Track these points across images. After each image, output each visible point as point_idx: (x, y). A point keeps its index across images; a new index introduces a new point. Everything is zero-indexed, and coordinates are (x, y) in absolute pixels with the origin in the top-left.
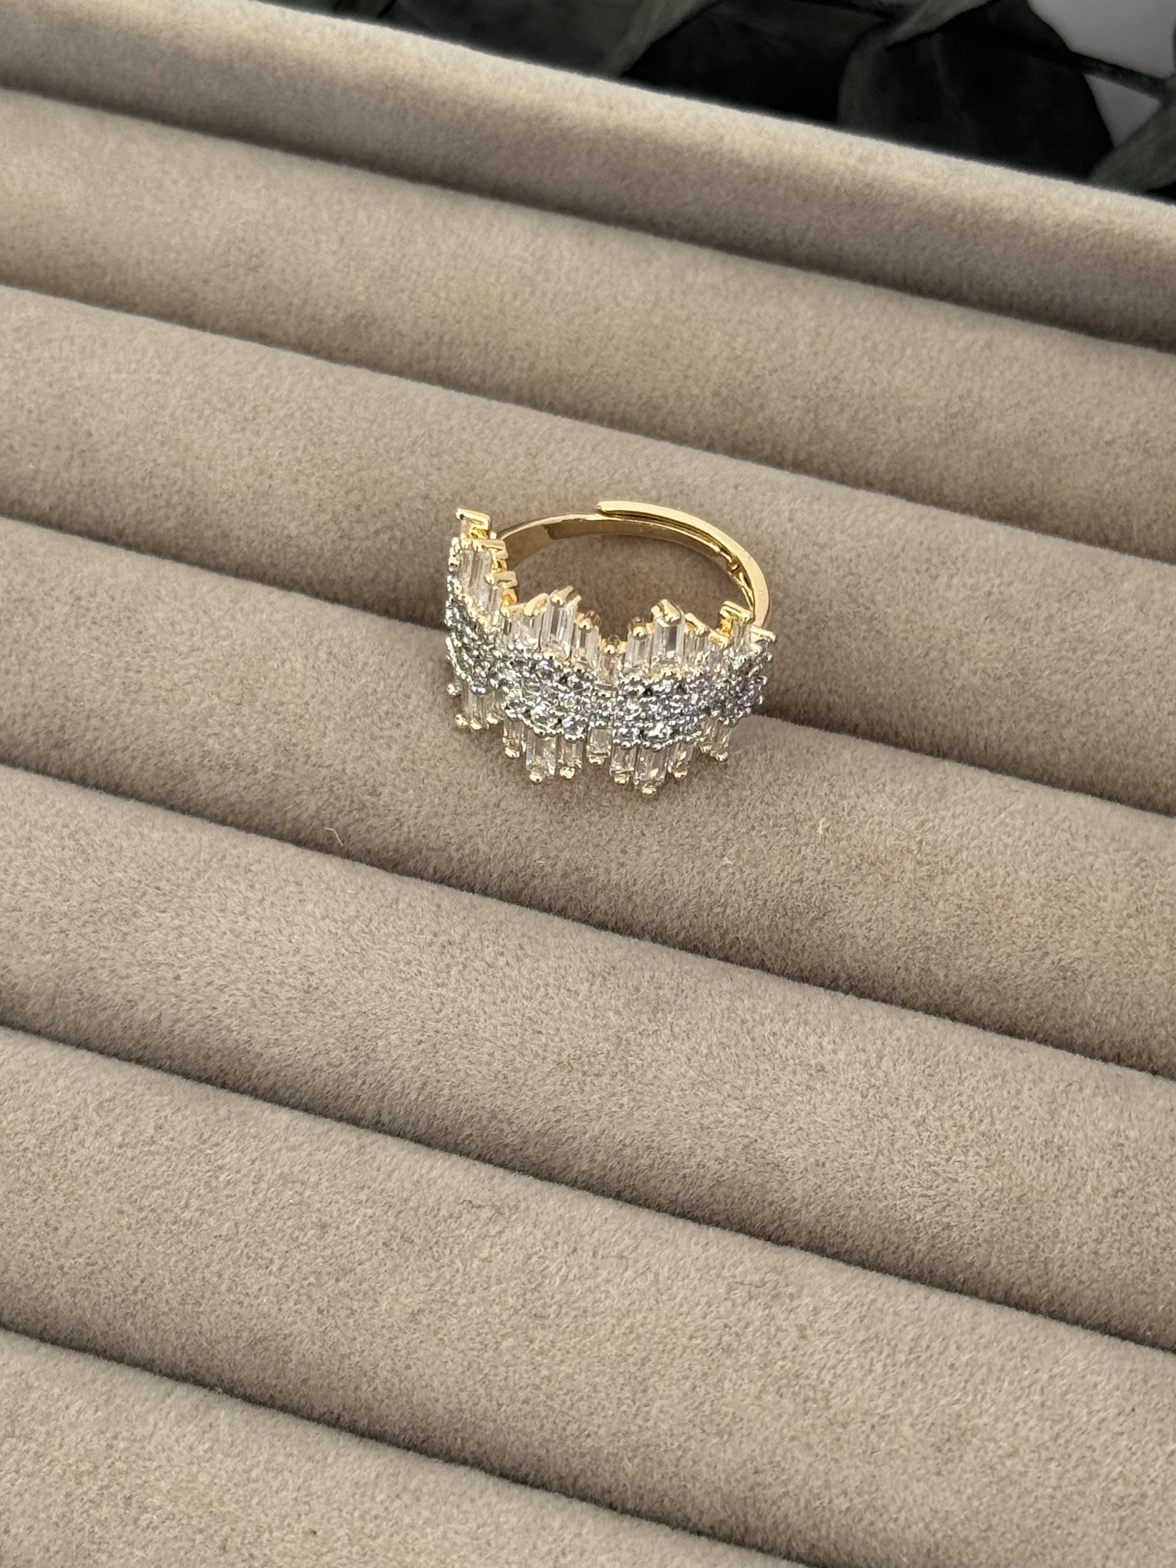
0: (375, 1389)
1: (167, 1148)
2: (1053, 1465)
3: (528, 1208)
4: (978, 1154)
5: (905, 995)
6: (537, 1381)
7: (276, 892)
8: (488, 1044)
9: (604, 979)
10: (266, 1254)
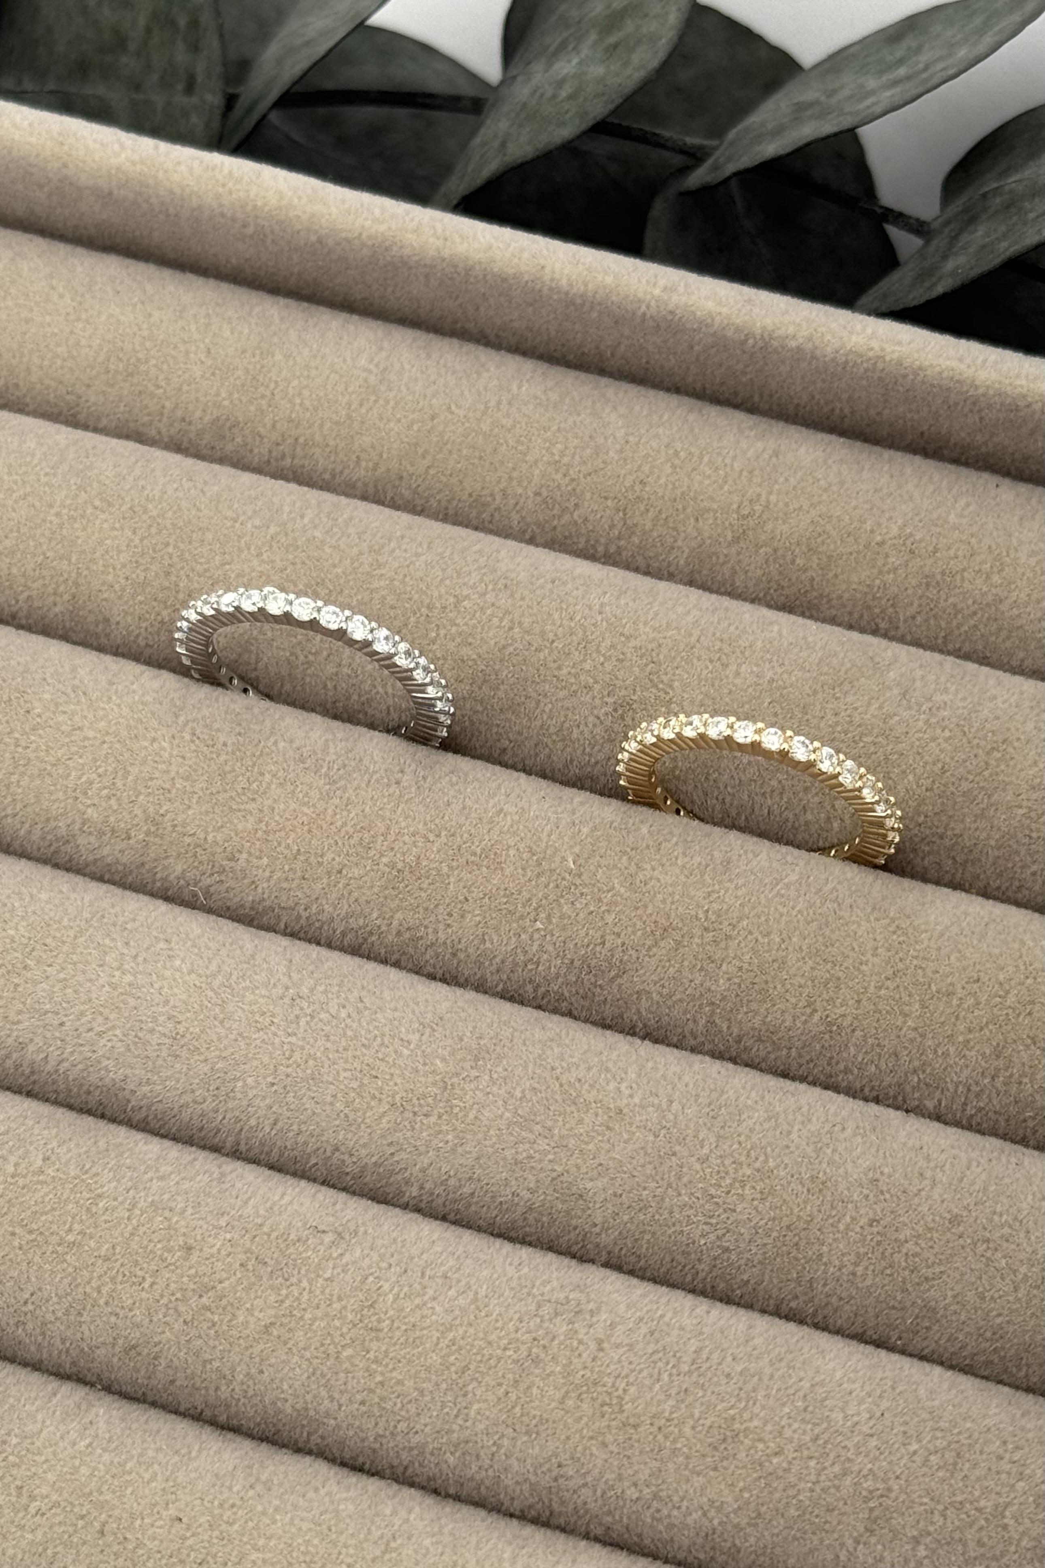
0: (233, 1390)
1: (53, 1177)
2: (812, 1463)
3: (366, 1232)
4: (754, 1188)
5: (693, 1042)
6: (373, 1386)
7: (148, 948)
8: (332, 1086)
9: (434, 1030)
10: (139, 1273)
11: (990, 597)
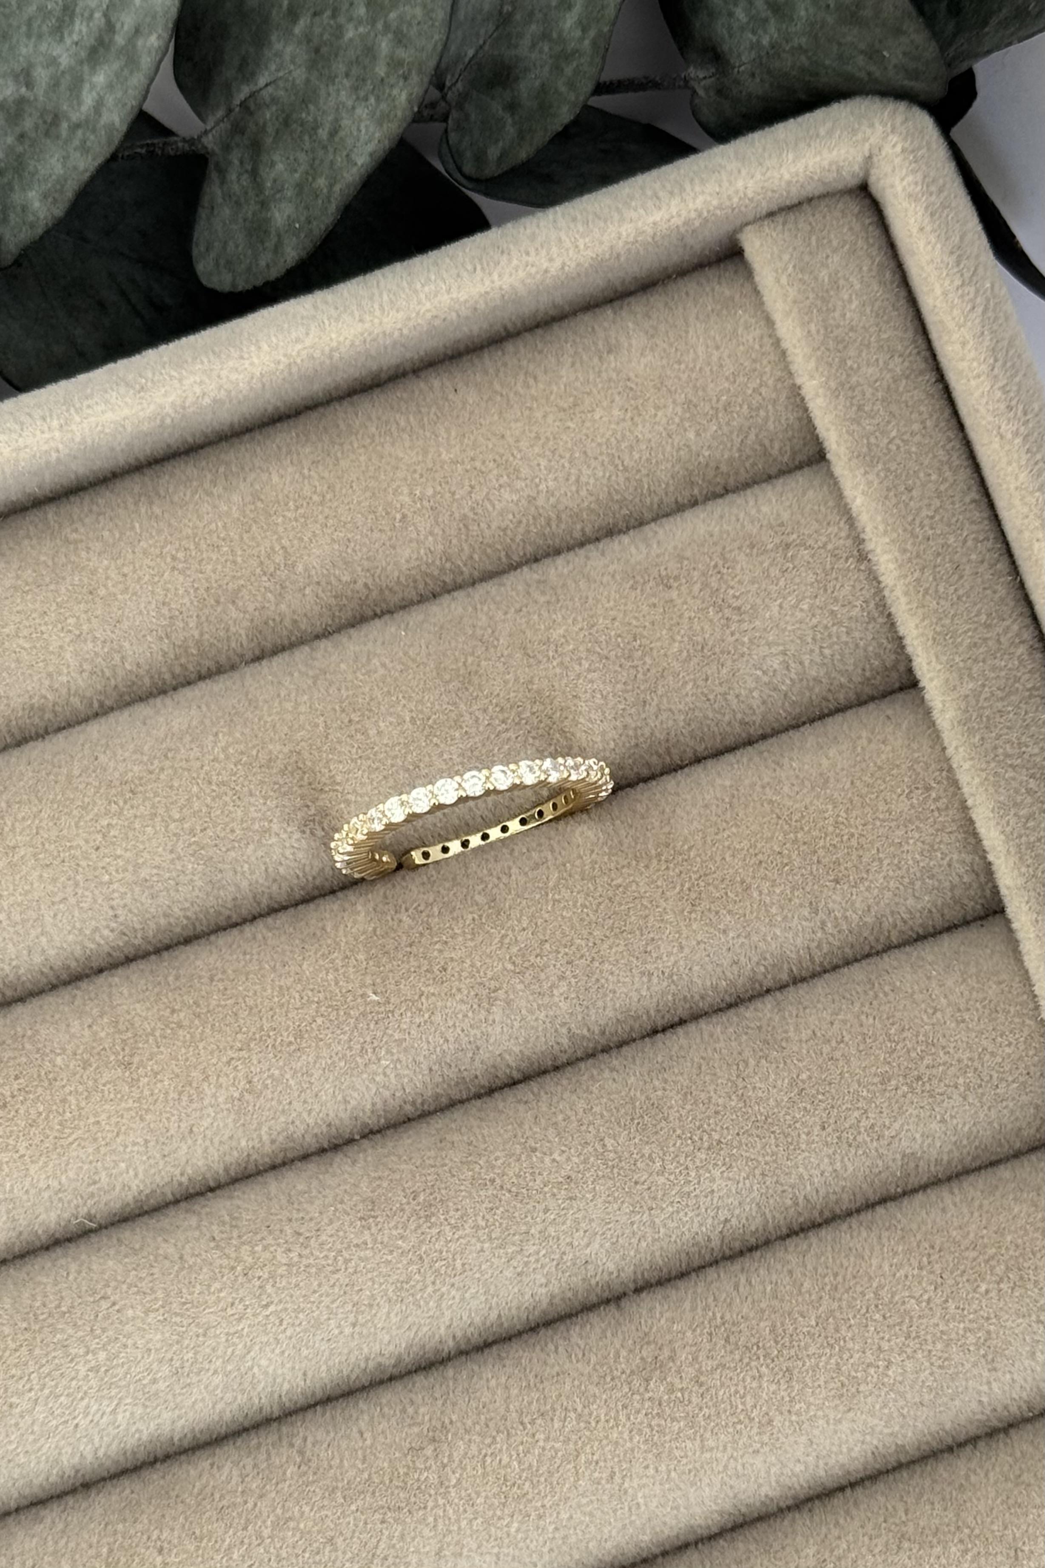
11: (524, 503)
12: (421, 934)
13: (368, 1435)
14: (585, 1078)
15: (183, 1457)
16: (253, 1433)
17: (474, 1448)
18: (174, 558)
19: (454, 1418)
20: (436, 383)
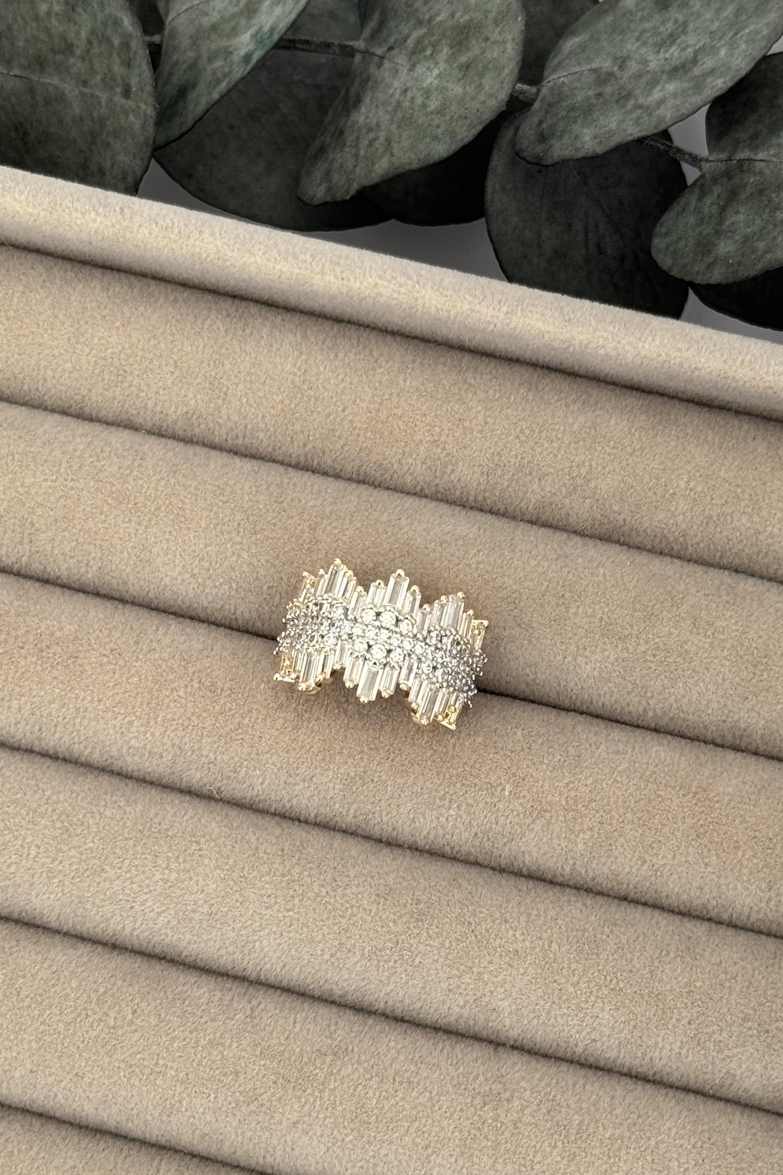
1: (141, 1026)
3: (353, 1050)
6: (368, 1158)
7: (185, 850)
10: (206, 1091)
11: (752, 531)
12: (523, 750)
13: (298, 1026)
14: (565, 898)
15: (181, 967)
16: (231, 980)
17: (356, 1075)
18: (522, 431)
19: (356, 1049)
20: (745, 427)
